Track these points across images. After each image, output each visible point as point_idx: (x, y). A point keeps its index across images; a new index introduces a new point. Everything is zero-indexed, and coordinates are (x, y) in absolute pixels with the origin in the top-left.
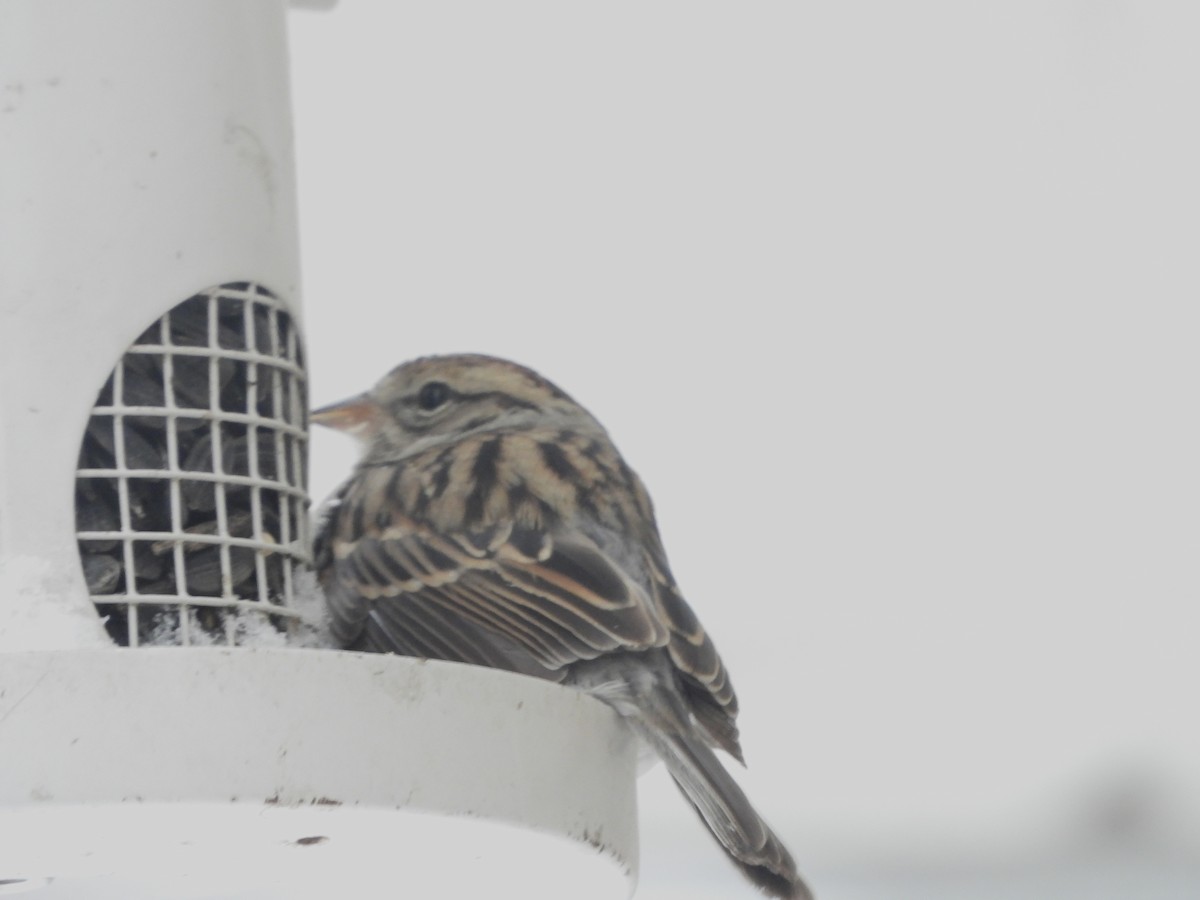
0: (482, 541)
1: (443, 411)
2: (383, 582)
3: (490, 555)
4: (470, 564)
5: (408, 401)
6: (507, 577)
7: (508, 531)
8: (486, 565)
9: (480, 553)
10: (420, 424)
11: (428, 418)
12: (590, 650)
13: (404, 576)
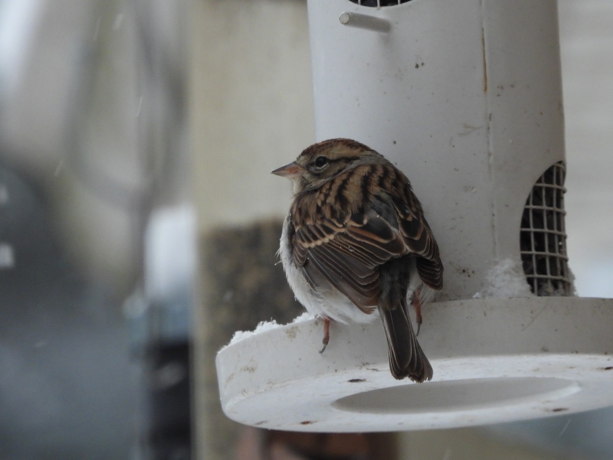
0: (341, 220)
1: (325, 167)
2: (310, 241)
3: (344, 226)
4: (337, 231)
5: (312, 164)
6: (350, 235)
7: (350, 215)
8: (343, 230)
9: (341, 226)
10: (317, 172)
11: (320, 170)
12: (381, 261)
13: (316, 239)
